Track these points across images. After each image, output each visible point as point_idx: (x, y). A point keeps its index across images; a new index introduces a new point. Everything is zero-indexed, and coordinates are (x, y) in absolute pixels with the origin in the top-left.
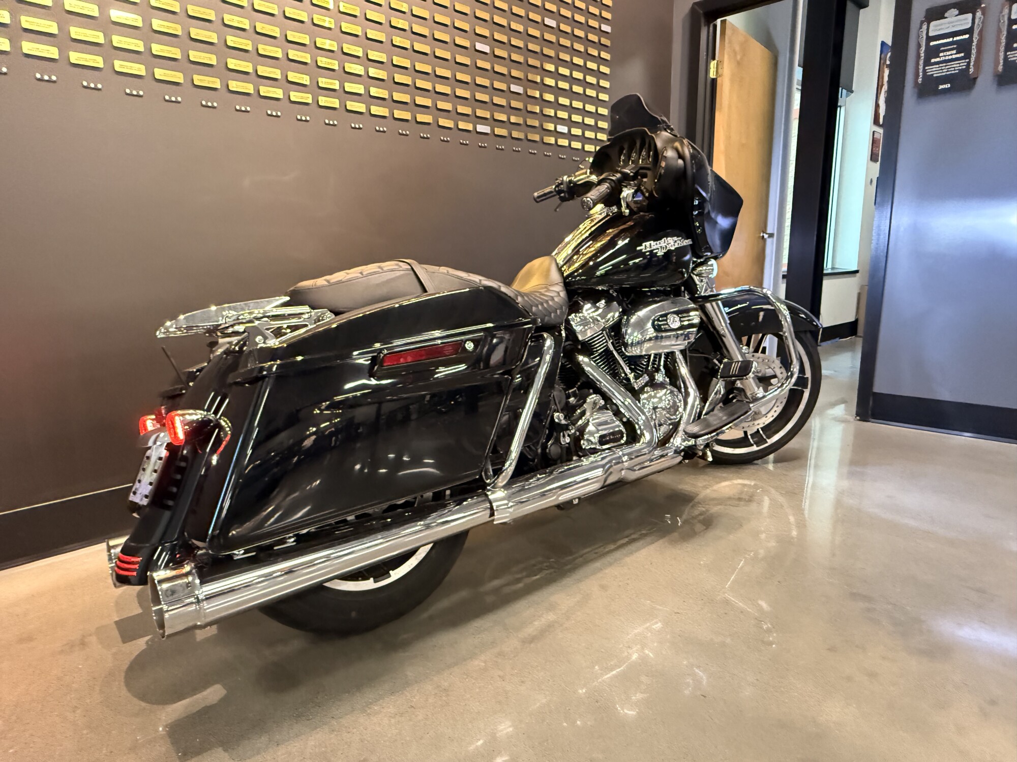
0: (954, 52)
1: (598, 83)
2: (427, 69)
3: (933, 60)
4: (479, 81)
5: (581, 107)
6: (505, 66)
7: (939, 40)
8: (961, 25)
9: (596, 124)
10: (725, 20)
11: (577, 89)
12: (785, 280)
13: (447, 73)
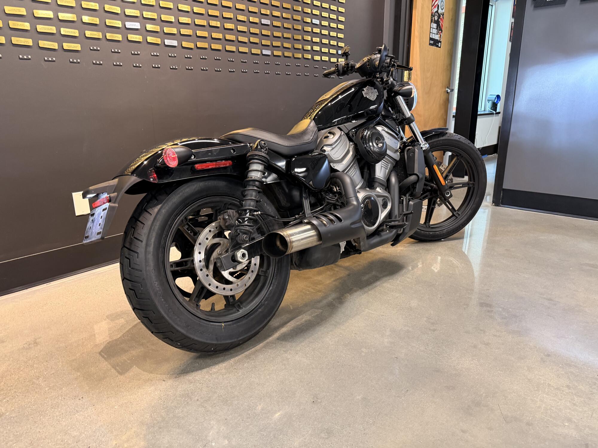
5: (328, 7)
12: (454, 118)
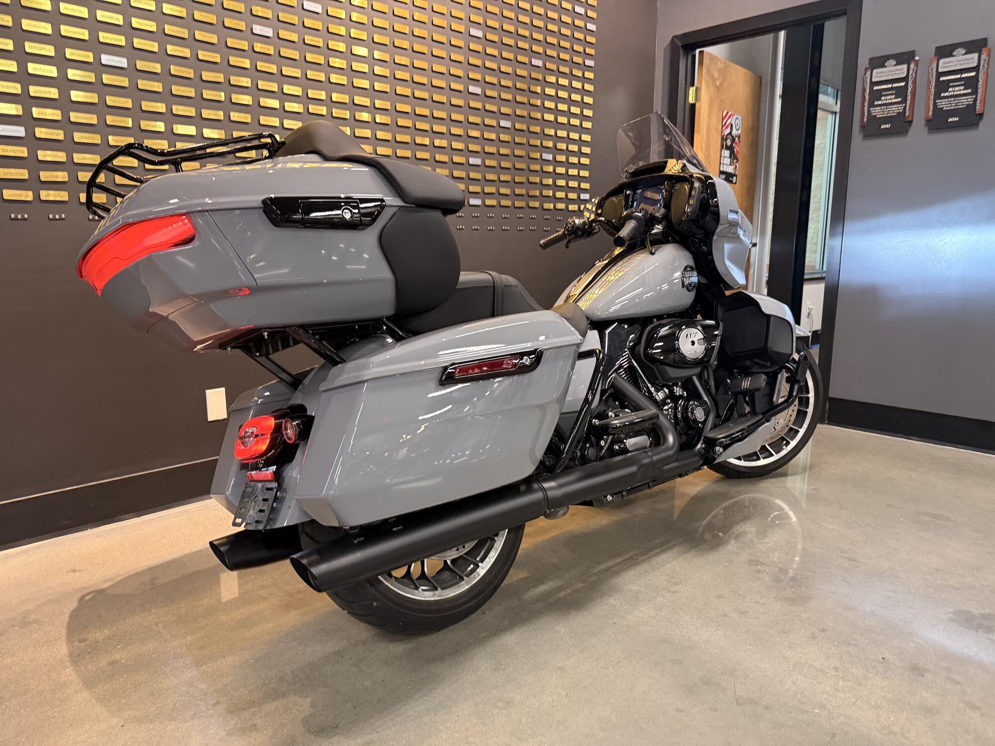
0: (893, 97)
1: (582, 112)
2: (426, 112)
3: (876, 103)
4: (472, 119)
5: (565, 135)
6: (495, 105)
7: (881, 85)
8: (898, 74)
9: (580, 150)
10: (703, 51)
11: (562, 120)
13: (443, 115)
